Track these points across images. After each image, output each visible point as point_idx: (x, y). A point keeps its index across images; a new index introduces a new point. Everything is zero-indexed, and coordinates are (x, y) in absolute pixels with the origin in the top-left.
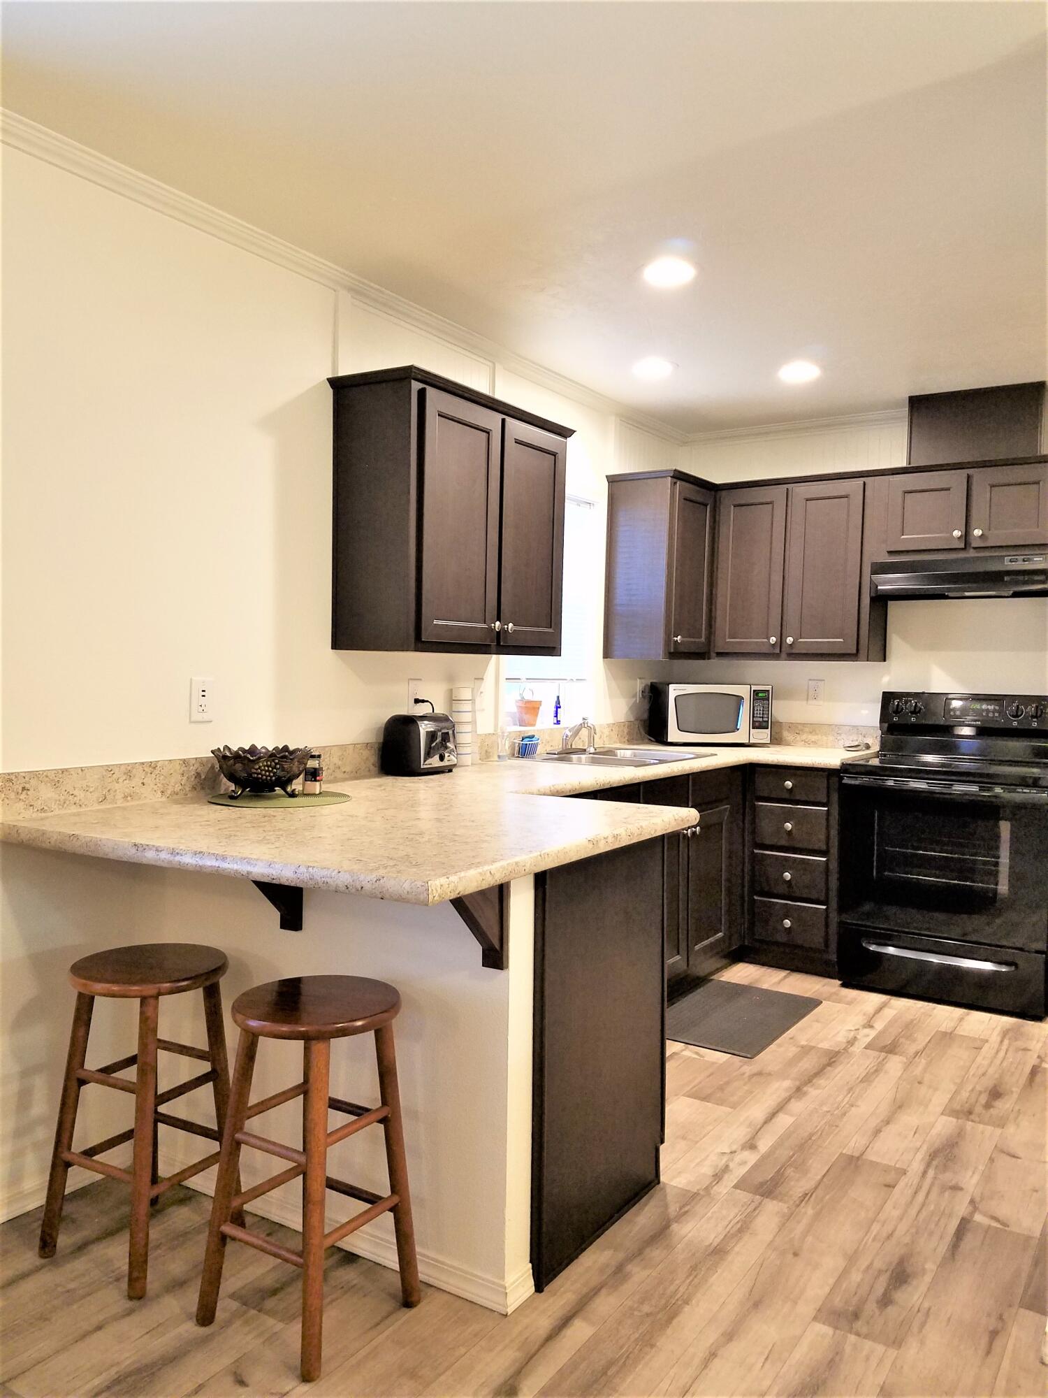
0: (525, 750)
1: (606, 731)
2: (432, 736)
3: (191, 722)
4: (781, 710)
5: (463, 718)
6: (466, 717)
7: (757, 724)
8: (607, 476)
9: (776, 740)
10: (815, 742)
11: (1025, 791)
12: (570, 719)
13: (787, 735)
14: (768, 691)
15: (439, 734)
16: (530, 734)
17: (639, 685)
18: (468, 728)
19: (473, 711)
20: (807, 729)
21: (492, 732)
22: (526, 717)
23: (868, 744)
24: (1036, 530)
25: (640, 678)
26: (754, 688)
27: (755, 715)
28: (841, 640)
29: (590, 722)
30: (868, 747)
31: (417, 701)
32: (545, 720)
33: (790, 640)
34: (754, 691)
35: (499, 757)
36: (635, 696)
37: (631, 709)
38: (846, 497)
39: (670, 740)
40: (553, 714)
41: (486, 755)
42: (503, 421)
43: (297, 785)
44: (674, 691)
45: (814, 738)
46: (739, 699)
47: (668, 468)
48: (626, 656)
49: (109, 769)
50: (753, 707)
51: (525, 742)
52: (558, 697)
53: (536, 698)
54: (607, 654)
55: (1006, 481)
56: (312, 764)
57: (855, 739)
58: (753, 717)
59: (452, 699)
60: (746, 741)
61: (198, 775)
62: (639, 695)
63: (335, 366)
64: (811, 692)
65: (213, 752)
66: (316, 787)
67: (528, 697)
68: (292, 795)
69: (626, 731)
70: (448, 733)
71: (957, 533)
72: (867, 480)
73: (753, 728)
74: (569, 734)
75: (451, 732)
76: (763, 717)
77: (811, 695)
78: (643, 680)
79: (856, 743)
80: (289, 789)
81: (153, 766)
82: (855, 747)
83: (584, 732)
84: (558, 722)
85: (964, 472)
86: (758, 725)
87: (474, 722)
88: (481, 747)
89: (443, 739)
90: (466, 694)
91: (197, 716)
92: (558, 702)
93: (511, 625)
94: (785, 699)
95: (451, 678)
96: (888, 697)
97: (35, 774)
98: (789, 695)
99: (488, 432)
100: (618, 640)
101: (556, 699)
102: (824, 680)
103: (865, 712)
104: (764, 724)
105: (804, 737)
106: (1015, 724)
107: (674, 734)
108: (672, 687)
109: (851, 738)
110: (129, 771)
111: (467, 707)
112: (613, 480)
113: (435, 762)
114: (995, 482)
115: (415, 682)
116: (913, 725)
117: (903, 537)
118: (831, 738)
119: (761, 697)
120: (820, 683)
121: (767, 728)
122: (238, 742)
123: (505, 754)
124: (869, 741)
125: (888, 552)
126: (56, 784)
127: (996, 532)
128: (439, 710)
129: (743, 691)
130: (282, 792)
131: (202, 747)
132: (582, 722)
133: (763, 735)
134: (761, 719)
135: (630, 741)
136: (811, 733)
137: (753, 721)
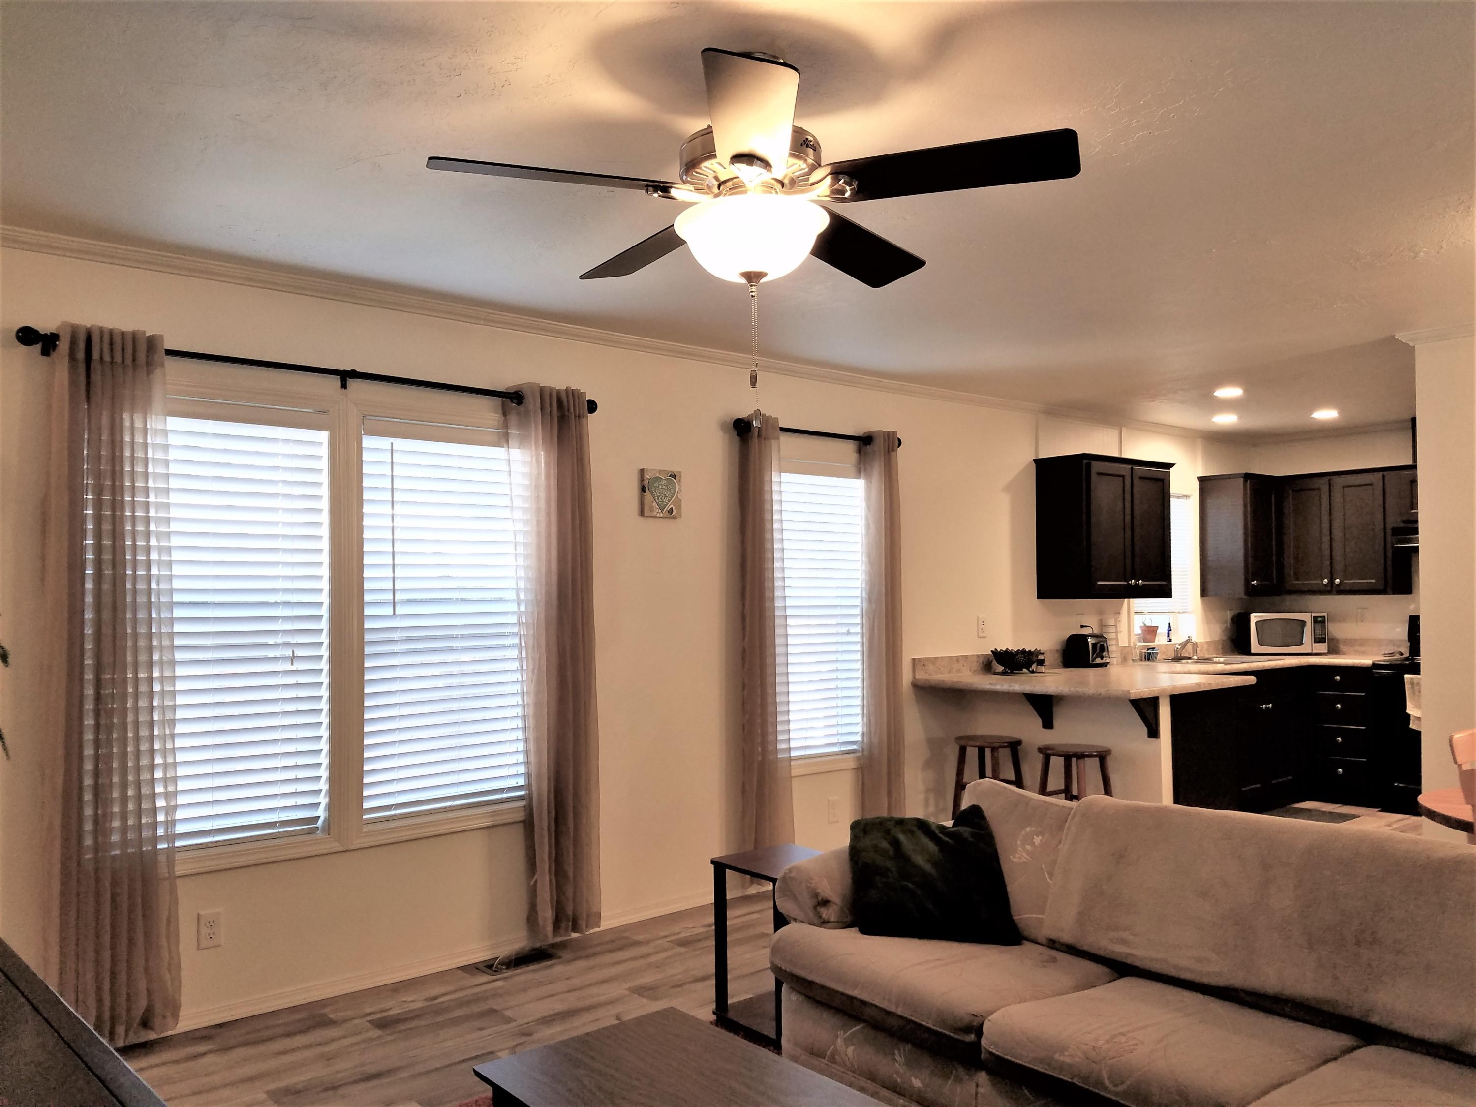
0: (1149, 656)
1: (1205, 646)
2: (1094, 645)
3: (979, 637)
4: (1335, 630)
5: (1110, 636)
6: (1113, 636)
7: (1317, 640)
8: (1198, 477)
9: (1333, 650)
10: (1363, 652)
12: (1178, 638)
13: (1342, 647)
14: (1325, 617)
15: (1098, 645)
16: (1152, 647)
17: (1229, 615)
18: (1114, 642)
19: (1117, 633)
20: (1357, 643)
21: (1127, 645)
22: (1149, 637)
23: (1401, 652)
25: (1230, 610)
26: (1314, 615)
27: (1316, 634)
28: (1374, 580)
29: (1194, 640)
30: (1402, 654)
31: (1082, 626)
32: (1161, 640)
33: (1337, 581)
34: (1314, 617)
35: (1133, 660)
36: (1226, 622)
37: (1223, 631)
38: (1371, 485)
39: (1253, 652)
40: (1166, 635)
41: (1124, 660)
42: (1132, 469)
43: (1034, 667)
44: (1254, 618)
45: (1362, 649)
46: (1303, 623)
47: (1241, 472)
48: (1216, 595)
49: (951, 658)
50: (1314, 628)
51: (1149, 652)
52: (1169, 624)
53: (1154, 625)
54: (1204, 593)
56: (1041, 657)
57: (1392, 649)
58: (1314, 635)
59: (1102, 625)
60: (1310, 652)
61: (983, 662)
62: (1229, 621)
63: (1037, 454)
64: (1359, 617)
65: (992, 651)
66: (1043, 669)
67: (1148, 624)
68: (1032, 672)
69: (1220, 647)
70: (1103, 644)
72: (1385, 473)
73: (1315, 642)
74: (1179, 647)
75: (1105, 644)
76: (1321, 635)
77: (1360, 619)
78: (1232, 611)
79: (1393, 652)
80: (1031, 669)
81: (966, 657)
82: (1392, 654)
83: (1189, 647)
84: (1170, 640)
86: (1319, 640)
87: (1117, 639)
88: (1121, 655)
89: (1101, 648)
90: (1112, 622)
91: (981, 634)
92: (1170, 627)
93: (1141, 581)
94: (1340, 622)
95: (1101, 612)
97: (927, 659)
98: (1342, 618)
99: (1123, 476)
100: (1211, 586)
101: (1168, 625)
102: (1367, 608)
103: (1398, 630)
104: (1323, 640)
105: (1355, 648)
107: (1255, 647)
108: (1253, 615)
109: (1389, 648)
110: (958, 659)
111: (1112, 630)
112: (1201, 480)
113: (1098, 661)
115: (1081, 616)
117: (1412, 511)
119: (1319, 622)
120: (1365, 610)
121: (1325, 642)
122: (1001, 647)
123: (1137, 658)
124: (1402, 650)
125: (1403, 521)
126: (934, 664)
128: (1096, 632)
129: (1306, 617)
130: (1027, 671)
131: (987, 650)
132: (1188, 638)
133: (1323, 647)
135: (1225, 653)
136: (1360, 645)
137: (1315, 638)
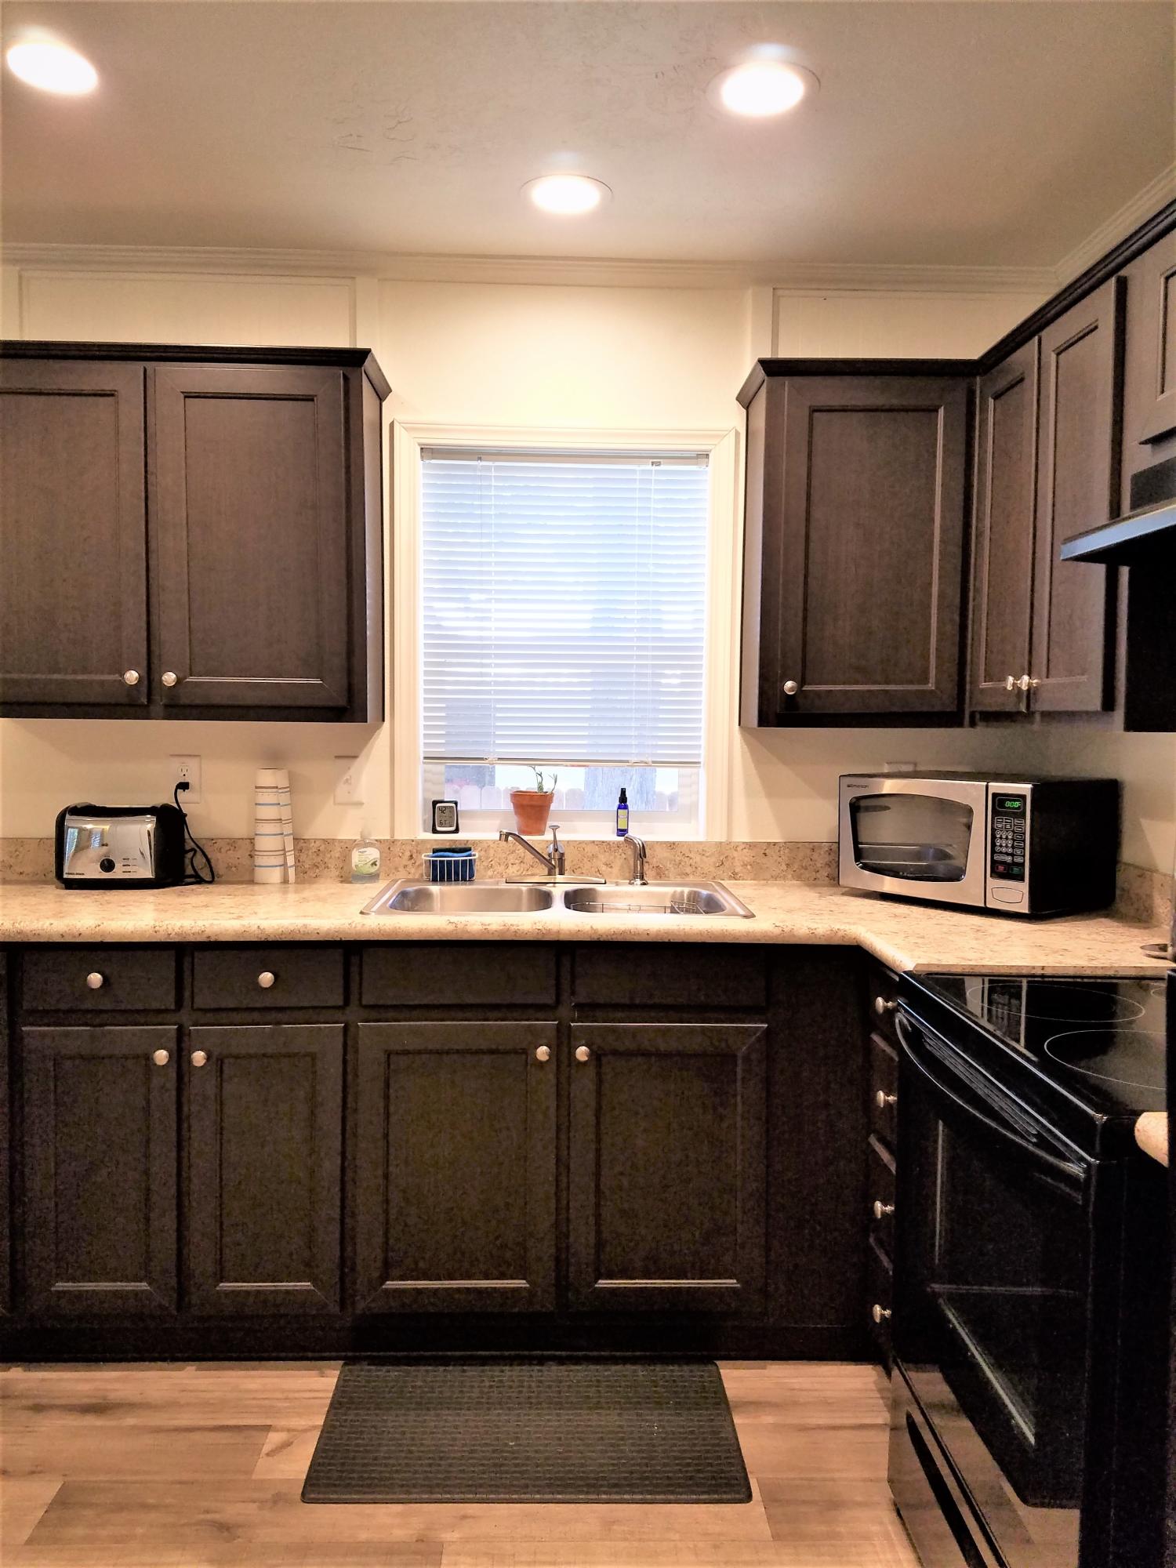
7: (1001, 868)
14: (1023, 797)
26: (994, 788)
27: (997, 849)
31: (181, 786)
34: (995, 795)
38: (1097, 327)
39: (842, 883)
44: (848, 788)
50: (993, 830)
58: (993, 852)
60: (979, 903)
73: (993, 876)
76: (1012, 855)
86: (1004, 869)
104: (1016, 870)
115: (183, 760)
117: (1160, 398)
121: (1022, 879)
125: (1143, 444)
129: (975, 794)
133: (1013, 894)
134: (1009, 859)
137: (993, 862)
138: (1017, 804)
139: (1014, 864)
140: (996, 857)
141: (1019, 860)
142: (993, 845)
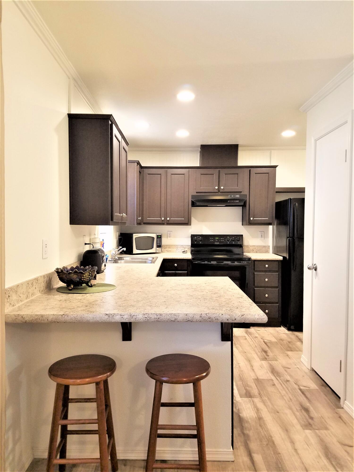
2: (103, 257)
10: (170, 251)
11: (243, 262)
17: (118, 234)
20: (167, 247)
24: (237, 187)
25: (118, 232)
28: (183, 219)
31: (86, 244)
34: (157, 235)
38: (184, 174)
39: (134, 253)
42: (122, 139)
45: (170, 249)
46: (153, 238)
47: (136, 160)
50: (157, 241)
55: (230, 173)
57: (182, 249)
58: (157, 244)
60: (155, 252)
62: (118, 237)
63: (69, 109)
64: (169, 235)
71: (217, 188)
72: (190, 169)
73: (157, 247)
76: (159, 244)
79: (184, 251)
85: (218, 169)
95: (90, 234)
96: (193, 236)
99: (120, 142)
102: (172, 231)
105: (167, 249)
106: (228, 243)
107: (135, 251)
108: (134, 235)
109: (181, 249)
113: (103, 267)
114: (226, 173)
115: (85, 236)
116: (201, 244)
117: (201, 188)
118: (175, 249)
119: (159, 238)
120: (171, 232)
121: (161, 247)
124: (187, 250)
125: (196, 192)
127: (226, 188)
129: (154, 236)
133: (160, 250)
136: (169, 248)
137: (157, 245)
138: (160, 236)
139: (160, 245)
140: (158, 244)
141: (160, 244)
142: (157, 243)
